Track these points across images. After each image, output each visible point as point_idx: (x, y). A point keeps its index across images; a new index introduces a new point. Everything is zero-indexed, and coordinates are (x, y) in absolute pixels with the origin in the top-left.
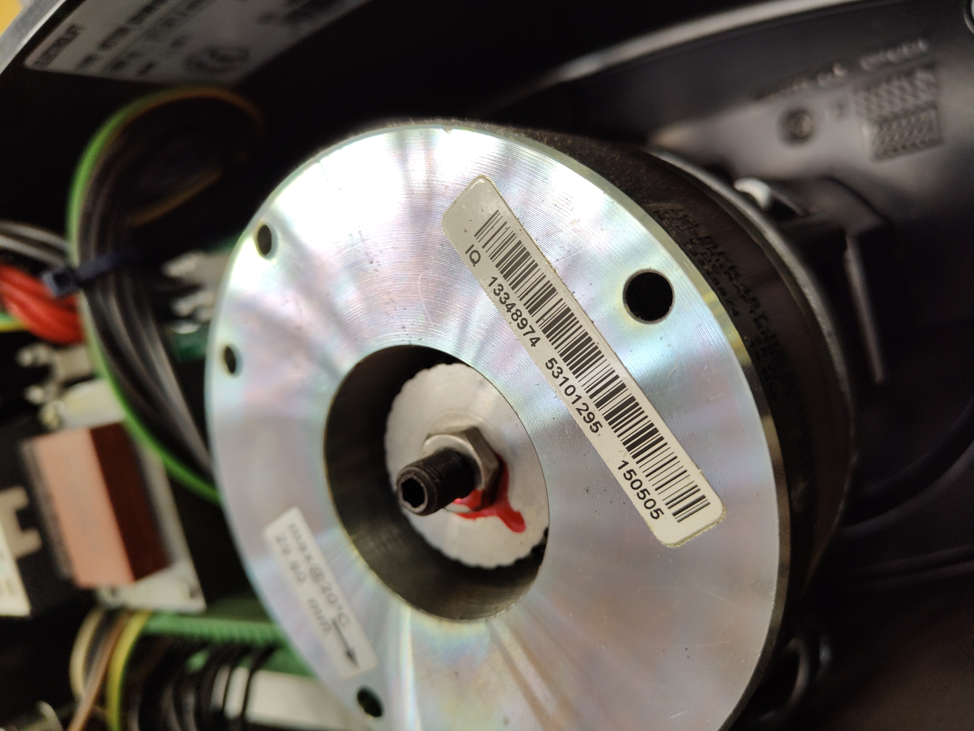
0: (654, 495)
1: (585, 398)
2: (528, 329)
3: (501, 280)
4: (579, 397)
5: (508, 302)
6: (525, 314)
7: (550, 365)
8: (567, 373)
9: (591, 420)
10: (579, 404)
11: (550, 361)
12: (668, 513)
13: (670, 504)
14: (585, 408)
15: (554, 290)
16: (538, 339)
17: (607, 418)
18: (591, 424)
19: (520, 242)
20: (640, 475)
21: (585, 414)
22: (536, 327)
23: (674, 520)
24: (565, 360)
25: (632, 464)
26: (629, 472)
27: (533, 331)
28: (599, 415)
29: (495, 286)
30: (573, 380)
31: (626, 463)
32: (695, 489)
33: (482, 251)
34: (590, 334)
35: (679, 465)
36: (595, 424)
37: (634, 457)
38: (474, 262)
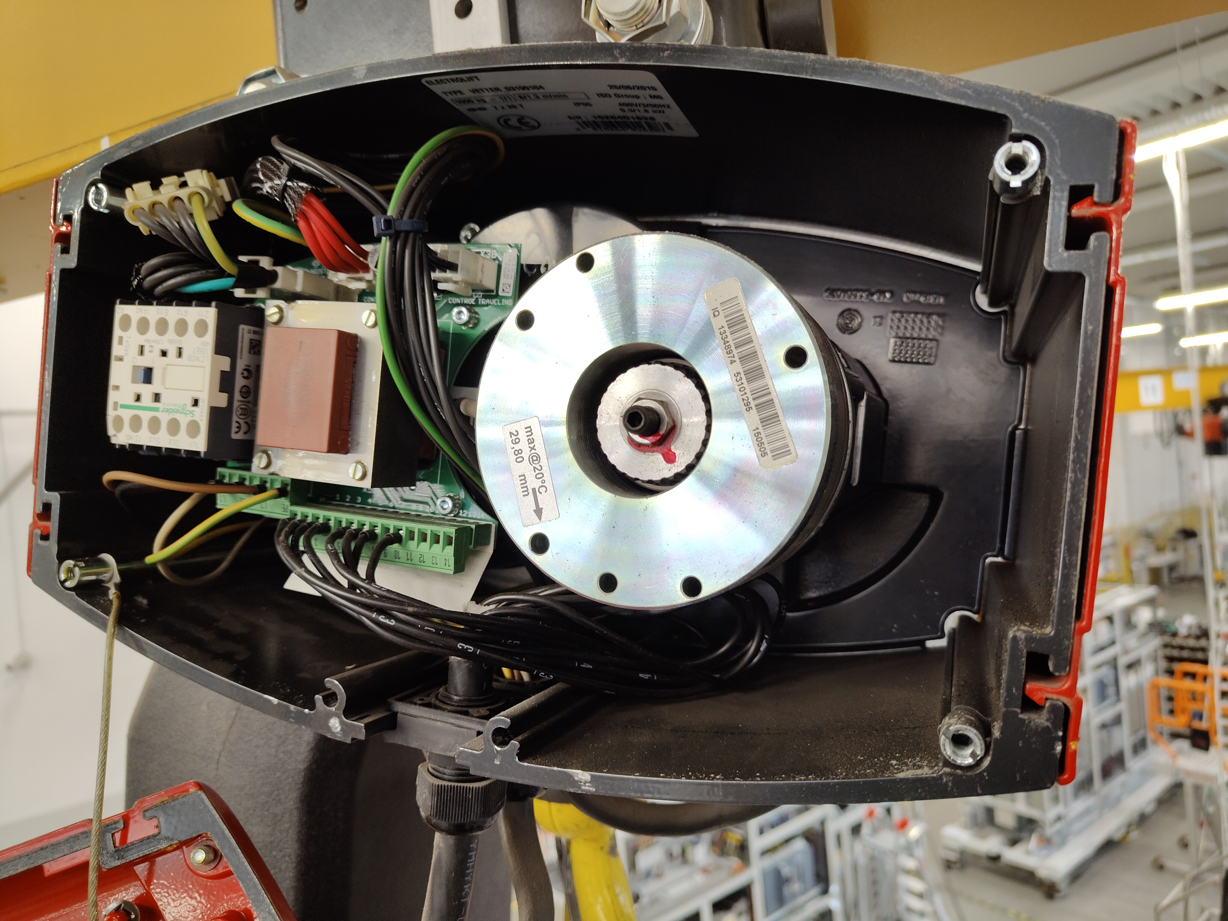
0: (766, 446)
1: (749, 395)
2: (731, 355)
3: (726, 328)
4: (746, 393)
5: (726, 340)
6: (733, 348)
7: (736, 375)
8: (744, 380)
9: (748, 405)
10: (744, 397)
11: (737, 373)
12: (770, 455)
13: (772, 451)
14: (747, 399)
15: (752, 341)
16: (735, 361)
17: (756, 406)
18: (747, 407)
19: (743, 314)
20: (763, 435)
21: (746, 402)
22: (736, 355)
23: (772, 458)
24: (745, 375)
25: (761, 430)
26: (758, 433)
27: (734, 357)
28: (753, 404)
29: (722, 330)
30: (745, 385)
31: (758, 429)
32: (787, 446)
33: (721, 312)
34: (762, 366)
35: (783, 434)
36: (749, 408)
37: (763, 427)
38: (715, 316)
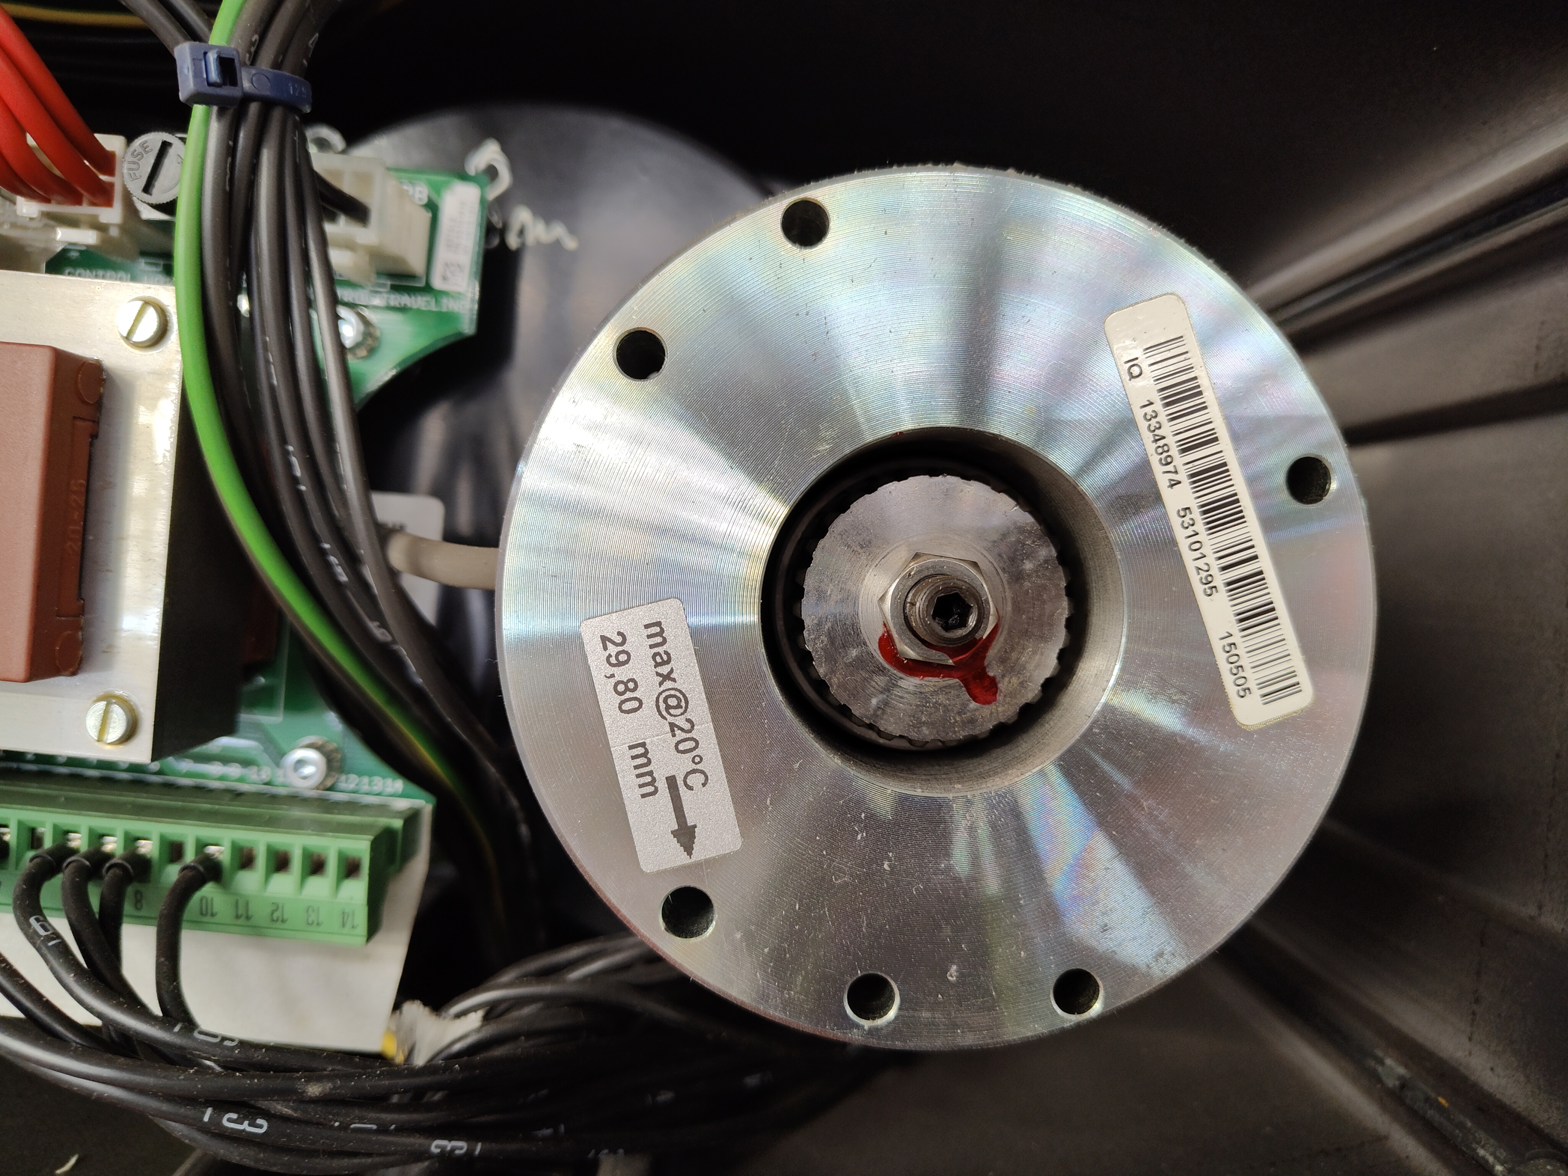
0: (1248, 673)
1: (1211, 559)
2: (1170, 468)
3: (1158, 406)
4: (1204, 556)
5: (1157, 432)
7: (1182, 513)
8: (1200, 527)
9: (1209, 583)
10: (1201, 563)
11: (1184, 510)
14: (1206, 568)
15: (1216, 439)
16: (1180, 482)
17: (1227, 585)
18: (1207, 586)
19: (1195, 378)
20: (1241, 650)
21: (1203, 574)
22: (1181, 469)
23: (1260, 701)
24: (1202, 513)
25: (1237, 638)
26: (1230, 645)
27: (1176, 472)
28: (1220, 579)
29: (1148, 410)
30: (1203, 536)
31: (1230, 636)
32: (1293, 674)
33: (1146, 369)
34: (1238, 497)
35: (1285, 648)
36: (1211, 588)
37: (1241, 631)
38: (1132, 377)
